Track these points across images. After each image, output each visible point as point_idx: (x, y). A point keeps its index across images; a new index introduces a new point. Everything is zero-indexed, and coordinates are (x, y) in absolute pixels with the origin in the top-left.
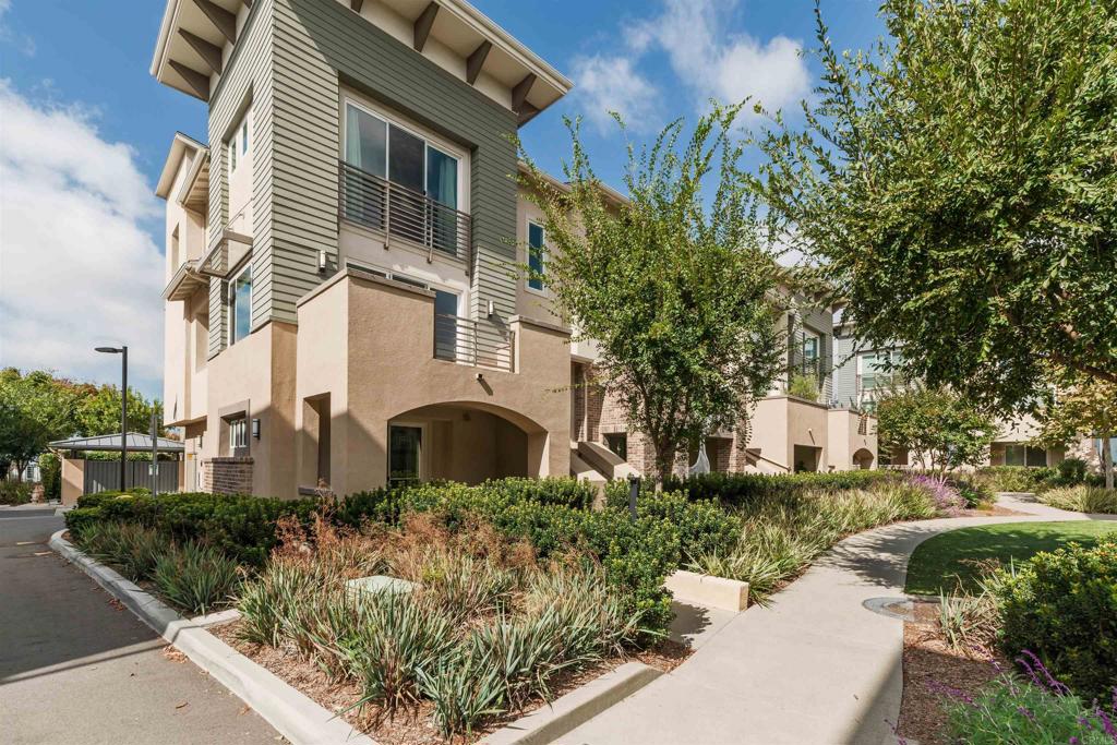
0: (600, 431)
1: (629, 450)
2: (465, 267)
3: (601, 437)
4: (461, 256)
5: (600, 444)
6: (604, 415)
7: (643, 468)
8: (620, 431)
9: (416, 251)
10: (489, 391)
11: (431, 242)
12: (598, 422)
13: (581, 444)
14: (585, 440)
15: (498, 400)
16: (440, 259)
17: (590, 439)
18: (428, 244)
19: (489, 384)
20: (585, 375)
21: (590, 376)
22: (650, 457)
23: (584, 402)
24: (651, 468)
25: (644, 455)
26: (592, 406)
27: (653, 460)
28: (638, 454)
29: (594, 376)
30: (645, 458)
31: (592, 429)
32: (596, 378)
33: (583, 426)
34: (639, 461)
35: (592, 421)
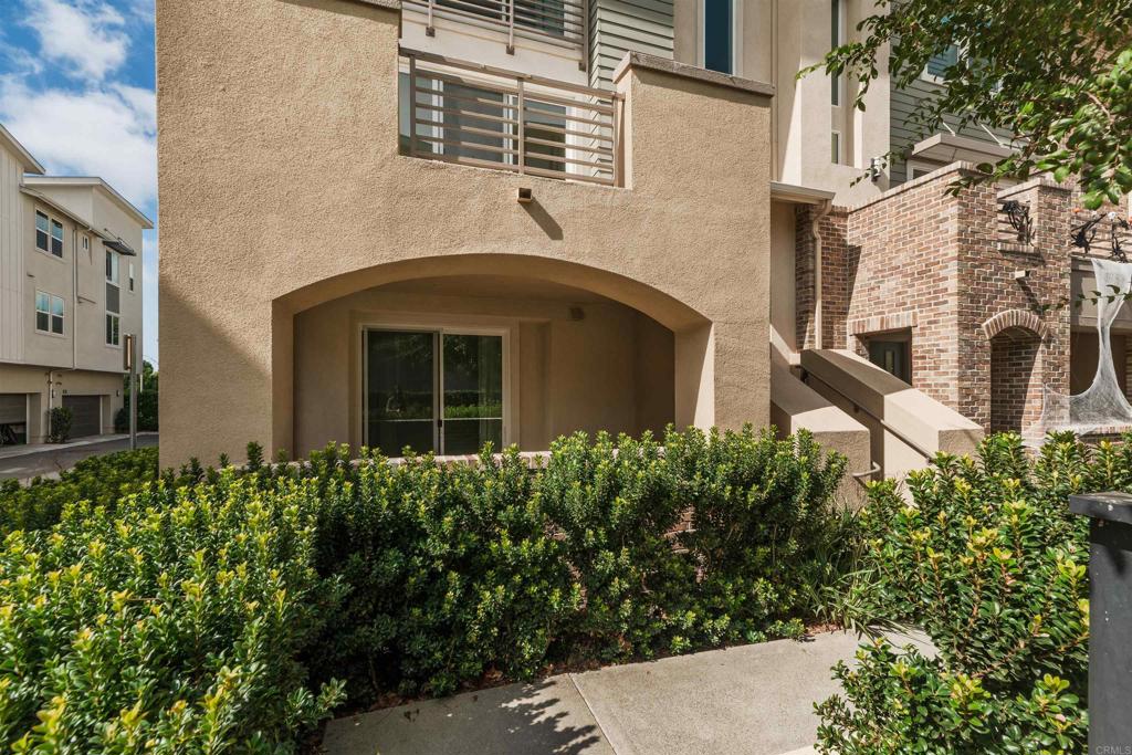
0: (849, 331)
1: (917, 363)
2: (577, 55)
3: (851, 341)
4: (572, 36)
5: (849, 351)
6: (858, 299)
7: (955, 397)
8: (894, 325)
9: (487, 34)
10: (554, 231)
11: (511, 14)
12: (844, 313)
13: (808, 356)
14: (818, 346)
15: (576, 248)
16: (531, 44)
17: (828, 343)
18: (508, 18)
19: (552, 212)
20: (816, 228)
21: (828, 229)
22: (973, 375)
23: (814, 277)
24: (976, 399)
25: (957, 370)
26: (832, 284)
27: (980, 380)
28: (942, 370)
29: (837, 230)
30: (961, 378)
31: (832, 328)
32: (842, 233)
33: (813, 321)
34: (947, 385)
35: (833, 313)
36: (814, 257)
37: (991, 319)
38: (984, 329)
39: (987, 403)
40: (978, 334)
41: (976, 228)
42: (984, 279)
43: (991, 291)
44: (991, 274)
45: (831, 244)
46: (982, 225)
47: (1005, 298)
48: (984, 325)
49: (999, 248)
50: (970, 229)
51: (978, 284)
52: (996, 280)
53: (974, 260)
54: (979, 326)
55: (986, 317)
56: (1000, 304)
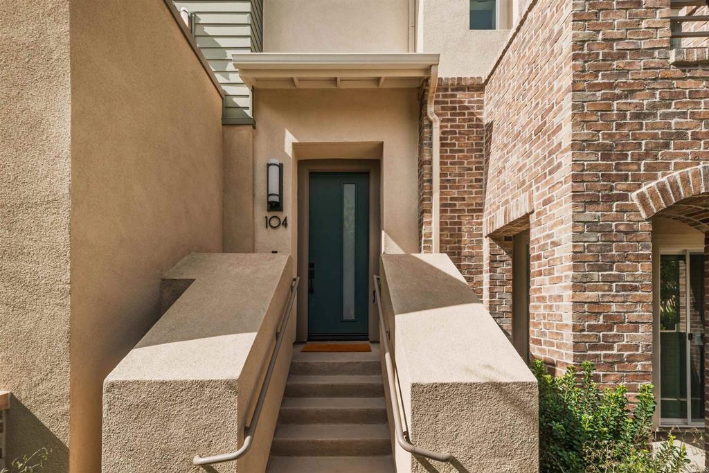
0: (484, 231)
1: (533, 267)
6: (491, 190)
7: (569, 319)
12: (480, 210)
14: (435, 253)
17: (454, 248)
20: (431, 109)
21: (454, 108)
22: (608, 281)
23: (431, 169)
24: (613, 321)
25: (571, 273)
26: (461, 175)
27: (624, 288)
28: (556, 274)
29: (467, 108)
30: (579, 285)
31: (460, 230)
32: (475, 111)
33: (430, 223)
34: (560, 297)
35: (460, 211)
36: (431, 145)
37: (653, 184)
38: (636, 202)
39: (641, 328)
40: (622, 210)
41: (616, 33)
42: (636, 116)
43: (654, 136)
44: (654, 106)
45: (458, 127)
46: (632, 26)
47: (690, 146)
48: (633, 195)
49: (672, 59)
50: (600, 36)
51: (619, 126)
52: (665, 116)
53: (611, 86)
54: (623, 197)
55: (638, 181)
56: (674, 156)
